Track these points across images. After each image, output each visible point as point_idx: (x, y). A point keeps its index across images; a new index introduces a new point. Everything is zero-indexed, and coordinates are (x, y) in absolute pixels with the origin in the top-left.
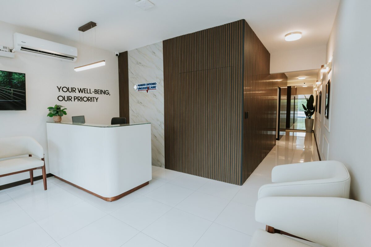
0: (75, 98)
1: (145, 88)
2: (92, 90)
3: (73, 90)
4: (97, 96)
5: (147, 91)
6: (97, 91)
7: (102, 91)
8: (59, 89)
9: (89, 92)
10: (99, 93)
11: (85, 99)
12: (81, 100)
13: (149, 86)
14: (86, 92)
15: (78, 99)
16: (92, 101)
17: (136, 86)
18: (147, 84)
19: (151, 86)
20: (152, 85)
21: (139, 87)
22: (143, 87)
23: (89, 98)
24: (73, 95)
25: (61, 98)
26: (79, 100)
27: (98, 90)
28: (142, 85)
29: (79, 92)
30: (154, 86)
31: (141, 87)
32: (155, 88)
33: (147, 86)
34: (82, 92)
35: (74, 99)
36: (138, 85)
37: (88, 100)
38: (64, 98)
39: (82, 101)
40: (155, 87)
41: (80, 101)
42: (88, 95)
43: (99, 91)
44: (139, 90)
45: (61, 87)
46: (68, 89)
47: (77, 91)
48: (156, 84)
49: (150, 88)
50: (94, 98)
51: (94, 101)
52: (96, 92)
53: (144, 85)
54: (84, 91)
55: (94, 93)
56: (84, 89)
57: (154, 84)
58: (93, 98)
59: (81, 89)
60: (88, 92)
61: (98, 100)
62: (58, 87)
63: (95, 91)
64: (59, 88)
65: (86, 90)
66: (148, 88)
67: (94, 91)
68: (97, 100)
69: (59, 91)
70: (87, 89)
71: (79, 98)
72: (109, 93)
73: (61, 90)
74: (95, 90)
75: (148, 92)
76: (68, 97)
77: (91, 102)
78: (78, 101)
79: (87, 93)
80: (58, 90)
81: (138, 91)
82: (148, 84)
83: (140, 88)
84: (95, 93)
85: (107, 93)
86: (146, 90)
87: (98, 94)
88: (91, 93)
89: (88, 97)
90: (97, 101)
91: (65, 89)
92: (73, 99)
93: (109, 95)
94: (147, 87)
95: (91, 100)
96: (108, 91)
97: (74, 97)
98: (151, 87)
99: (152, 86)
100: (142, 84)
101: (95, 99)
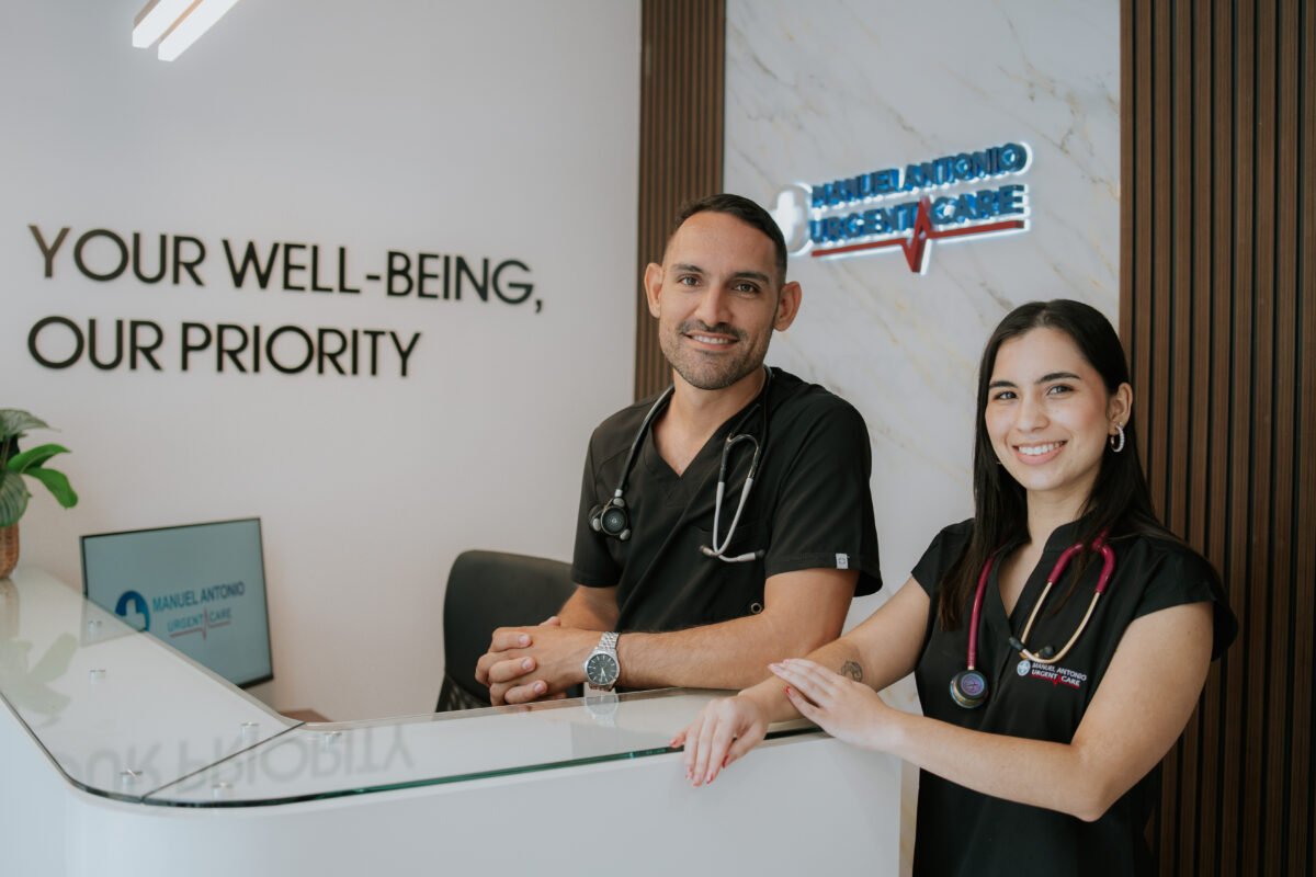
0: (196, 337)
1: (889, 223)
2: (368, 260)
3: (180, 260)
4: (405, 315)
5: (914, 257)
6: (414, 273)
7: (461, 264)
8: (49, 254)
9: (328, 276)
10: (434, 286)
11: (291, 350)
12: (246, 358)
13: (931, 191)
14: (297, 278)
15: (221, 351)
16: (355, 371)
17: (799, 202)
18: (911, 170)
19: (951, 189)
20: (972, 172)
21: (819, 213)
22: (869, 215)
23: (332, 343)
24: (171, 305)
25: (57, 343)
26: (227, 359)
27: (422, 257)
28: (854, 188)
29: (238, 279)
30: (992, 182)
31: (841, 209)
32: (1006, 209)
33: (915, 193)
34: (263, 280)
35: (187, 349)
36: (822, 195)
37: (317, 355)
38: (86, 342)
39: (257, 368)
40: (1004, 199)
41: (241, 368)
42: (313, 311)
43: (434, 267)
44: (828, 245)
45: (64, 232)
46: (130, 255)
47: (215, 269)
48: (1020, 163)
49: (948, 210)
50: (375, 335)
51: (374, 372)
52: (404, 275)
53: (882, 181)
54: (288, 267)
55: (383, 284)
56: (288, 247)
57: (994, 160)
58: (365, 343)
59: (251, 253)
60: (321, 283)
61: (412, 360)
62: (35, 230)
63: (392, 273)
64: (50, 243)
65: (297, 257)
66: (923, 219)
67: (383, 272)
68: (405, 355)
69: (49, 273)
70: (315, 249)
71: (232, 340)
72: (529, 288)
73: (65, 257)
74: (392, 255)
75: (916, 267)
76: (127, 331)
77: (349, 377)
78: (220, 367)
79: (315, 288)
80: (41, 260)
81: (817, 254)
82: (921, 174)
83: (831, 228)
84: (391, 292)
85: (513, 285)
86: (901, 241)
87: (421, 294)
88: (349, 284)
89: (322, 332)
90: (404, 372)
91: (103, 256)
92: (169, 353)
93: (530, 304)
94: (909, 207)
95: (345, 360)
96: (525, 268)
97: (186, 327)
98: (963, 206)
99: (975, 185)
100: (860, 180)
101: (385, 343)
